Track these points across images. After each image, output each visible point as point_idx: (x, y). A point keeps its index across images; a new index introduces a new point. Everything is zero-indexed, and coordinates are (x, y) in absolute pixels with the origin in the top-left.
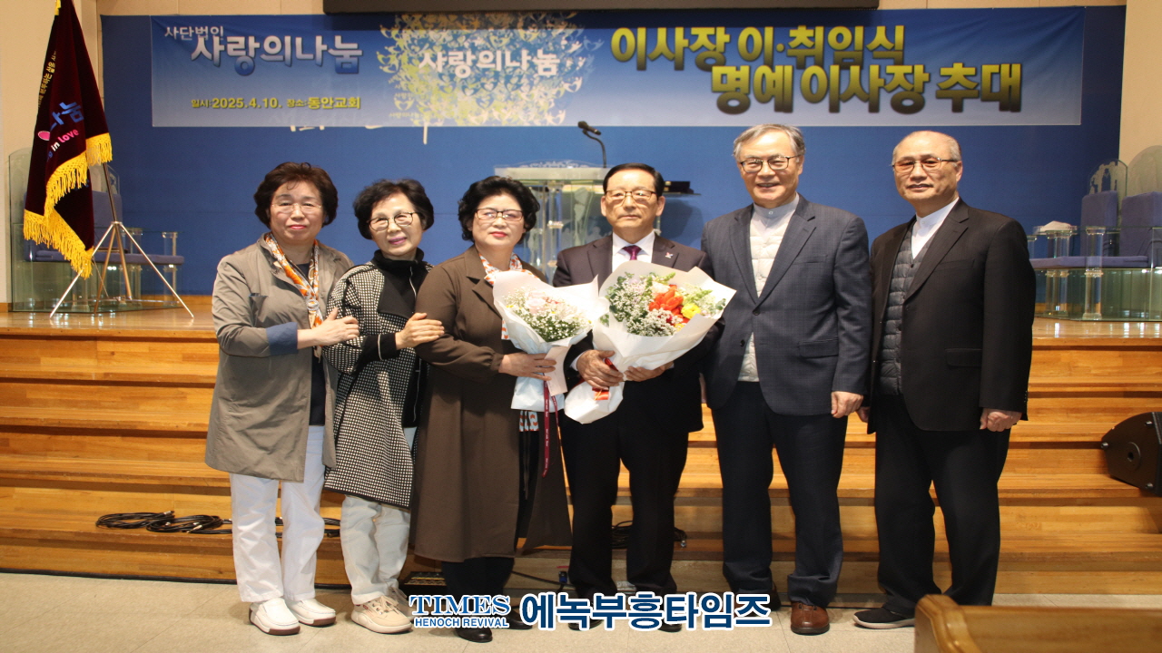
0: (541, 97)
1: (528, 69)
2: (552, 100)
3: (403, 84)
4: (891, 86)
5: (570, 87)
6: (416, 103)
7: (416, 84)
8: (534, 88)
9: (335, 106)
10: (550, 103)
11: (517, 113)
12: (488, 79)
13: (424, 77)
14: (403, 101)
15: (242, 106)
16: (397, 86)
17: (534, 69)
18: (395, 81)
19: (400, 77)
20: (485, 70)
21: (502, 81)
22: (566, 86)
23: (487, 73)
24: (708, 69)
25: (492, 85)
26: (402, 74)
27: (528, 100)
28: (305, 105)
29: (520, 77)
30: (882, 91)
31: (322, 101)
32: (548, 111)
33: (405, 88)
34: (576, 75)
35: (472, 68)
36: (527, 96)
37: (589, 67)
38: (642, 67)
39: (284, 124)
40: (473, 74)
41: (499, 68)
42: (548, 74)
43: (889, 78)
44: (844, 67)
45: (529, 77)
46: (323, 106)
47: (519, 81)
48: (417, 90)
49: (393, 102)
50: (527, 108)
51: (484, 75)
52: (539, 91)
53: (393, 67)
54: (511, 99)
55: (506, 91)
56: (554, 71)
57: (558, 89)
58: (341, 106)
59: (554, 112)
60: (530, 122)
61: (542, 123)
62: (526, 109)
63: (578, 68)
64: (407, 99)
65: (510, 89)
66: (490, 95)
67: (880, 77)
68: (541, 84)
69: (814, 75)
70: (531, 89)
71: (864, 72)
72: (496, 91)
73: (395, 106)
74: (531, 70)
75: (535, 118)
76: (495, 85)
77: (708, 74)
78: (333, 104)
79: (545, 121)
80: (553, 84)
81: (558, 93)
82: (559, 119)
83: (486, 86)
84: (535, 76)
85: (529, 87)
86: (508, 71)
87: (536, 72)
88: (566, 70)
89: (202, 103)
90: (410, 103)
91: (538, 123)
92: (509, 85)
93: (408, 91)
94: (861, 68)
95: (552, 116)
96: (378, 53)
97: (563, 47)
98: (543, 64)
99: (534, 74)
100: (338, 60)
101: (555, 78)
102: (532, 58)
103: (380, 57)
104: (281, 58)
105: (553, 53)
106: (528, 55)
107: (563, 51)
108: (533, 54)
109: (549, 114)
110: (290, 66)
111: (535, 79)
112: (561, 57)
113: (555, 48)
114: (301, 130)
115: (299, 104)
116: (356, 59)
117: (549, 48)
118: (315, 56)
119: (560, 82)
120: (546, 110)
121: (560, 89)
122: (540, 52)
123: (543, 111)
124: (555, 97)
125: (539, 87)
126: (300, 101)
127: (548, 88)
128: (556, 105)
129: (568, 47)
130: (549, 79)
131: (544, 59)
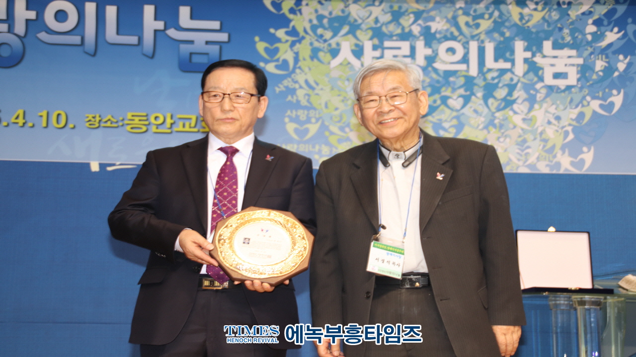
0: (549, 123)
1: (525, 74)
2: (570, 129)
3: (300, 93)
5: (602, 106)
6: (324, 128)
7: (324, 96)
8: (536, 106)
9: (175, 129)
10: (566, 134)
11: (506, 151)
12: (454, 90)
13: (339, 83)
14: (302, 123)
16: (289, 98)
17: (536, 74)
18: (287, 87)
19: (296, 82)
20: (448, 74)
21: (480, 94)
22: (595, 105)
23: (452, 79)
25: (461, 100)
26: (300, 77)
27: (525, 126)
28: (118, 125)
29: (512, 88)
31: (152, 120)
32: (563, 148)
33: (304, 102)
34: (613, 86)
35: (424, 69)
36: (524, 120)
39: (78, 159)
40: (428, 80)
41: (474, 71)
42: (562, 83)
45: (528, 87)
46: (154, 129)
47: (510, 94)
48: (326, 106)
49: (285, 124)
50: (525, 141)
51: (447, 83)
52: (547, 111)
53: (284, 65)
54: (495, 126)
55: (486, 110)
56: (572, 79)
57: (579, 109)
58: (187, 129)
59: (573, 149)
60: (529, 166)
61: (551, 168)
62: (522, 143)
63: (616, 74)
64: (308, 121)
65: (493, 109)
66: (457, 118)
68: (548, 99)
70: (531, 109)
72: (467, 111)
73: (286, 132)
74: (531, 75)
75: (538, 159)
76: (467, 100)
78: (172, 124)
79: (558, 165)
80: (571, 101)
81: (581, 115)
82: (583, 161)
83: (451, 102)
84: (539, 86)
85: (527, 104)
86: (489, 76)
87: (541, 79)
88: (594, 77)
90: (313, 128)
91: (543, 168)
92: (491, 101)
93: (310, 107)
95: (570, 155)
96: (257, 39)
97: (589, 38)
98: (552, 65)
99: (536, 83)
100: (185, 49)
101: (573, 90)
102: (534, 55)
103: (261, 46)
104: (76, 39)
105: (572, 46)
106: (526, 49)
107: (589, 44)
108: (534, 49)
109: (564, 153)
110: (94, 55)
111: (537, 91)
112: (586, 53)
113: (574, 38)
114: (109, 169)
115: (109, 124)
116: (216, 48)
117: (563, 38)
118: (140, 40)
119: (584, 98)
120: (558, 146)
121: (584, 110)
122: (547, 45)
123: (554, 147)
124: (574, 123)
125: (545, 105)
126: (109, 117)
127: (561, 107)
128: (577, 137)
129: (598, 37)
130: (564, 91)
131: (555, 57)
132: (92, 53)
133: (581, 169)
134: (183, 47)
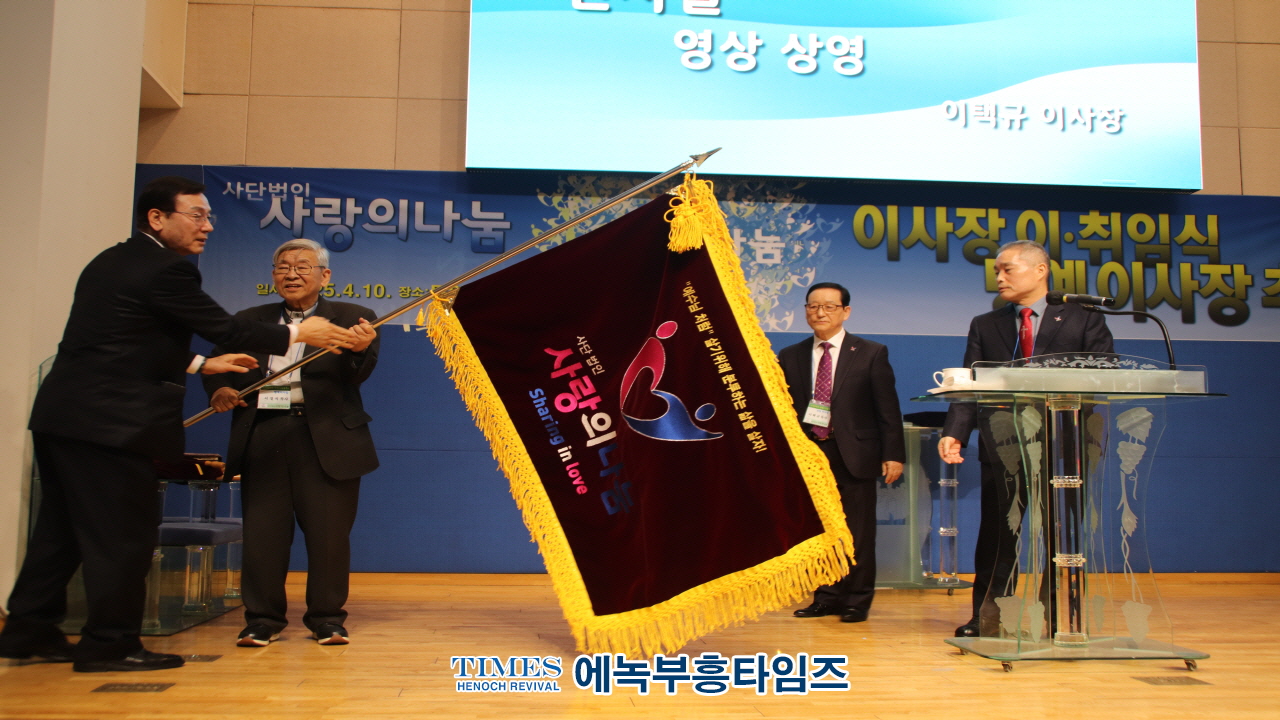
0: (760, 293)
2: (775, 297)
4: (1206, 290)
5: (799, 280)
8: (751, 280)
10: (773, 301)
15: (332, 294)
17: (750, 255)
22: (794, 279)
24: (980, 262)
30: (1197, 296)
32: (771, 313)
34: (807, 265)
37: (825, 254)
38: (894, 257)
39: (394, 322)
42: (769, 262)
43: (1204, 280)
44: (1149, 264)
52: (758, 284)
56: (777, 259)
57: (783, 282)
59: (778, 313)
63: (809, 256)
67: (1192, 279)
68: (760, 275)
69: (1112, 273)
71: (1173, 272)
74: (746, 256)
77: (979, 268)
80: (777, 276)
81: (784, 287)
82: (785, 322)
84: (752, 264)
87: (754, 259)
88: (794, 258)
89: (273, 288)
94: (1170, 267)
95: (776, 318)
96: (533, 226)
97: (789, 227)
98: (762, 248)
99: (750, 261)
100: (476, 234)
101: (778, 267)
102: (748, 240)
103: (536, 232)
104: (392, 228)
105: (776, 234)
106: (742, 235)
107: (789, 232)
108: (748, 235)
109: (771, 315)
110: (406, 240)
111: (751, 268)
112: (787, 239)
113: (778, 228)
114: (418, 330)
115: (417, 294)
116: (501, 233)
117: (770, 228)
118: (442, 228)
119: (786, 274)
120: (768, 310)
121: (786, 283)
122: (758, 233)
123: (763, 312)
124: (779, 293)
125: (757, 279)
126: (418, 289)
127: (769, 280)
128: (781, 305)
129: (795, 227)
130: (771, 268)
131: (764, 242)
132: (405, 238)
133: (783, 328)
134: (475, 233)
